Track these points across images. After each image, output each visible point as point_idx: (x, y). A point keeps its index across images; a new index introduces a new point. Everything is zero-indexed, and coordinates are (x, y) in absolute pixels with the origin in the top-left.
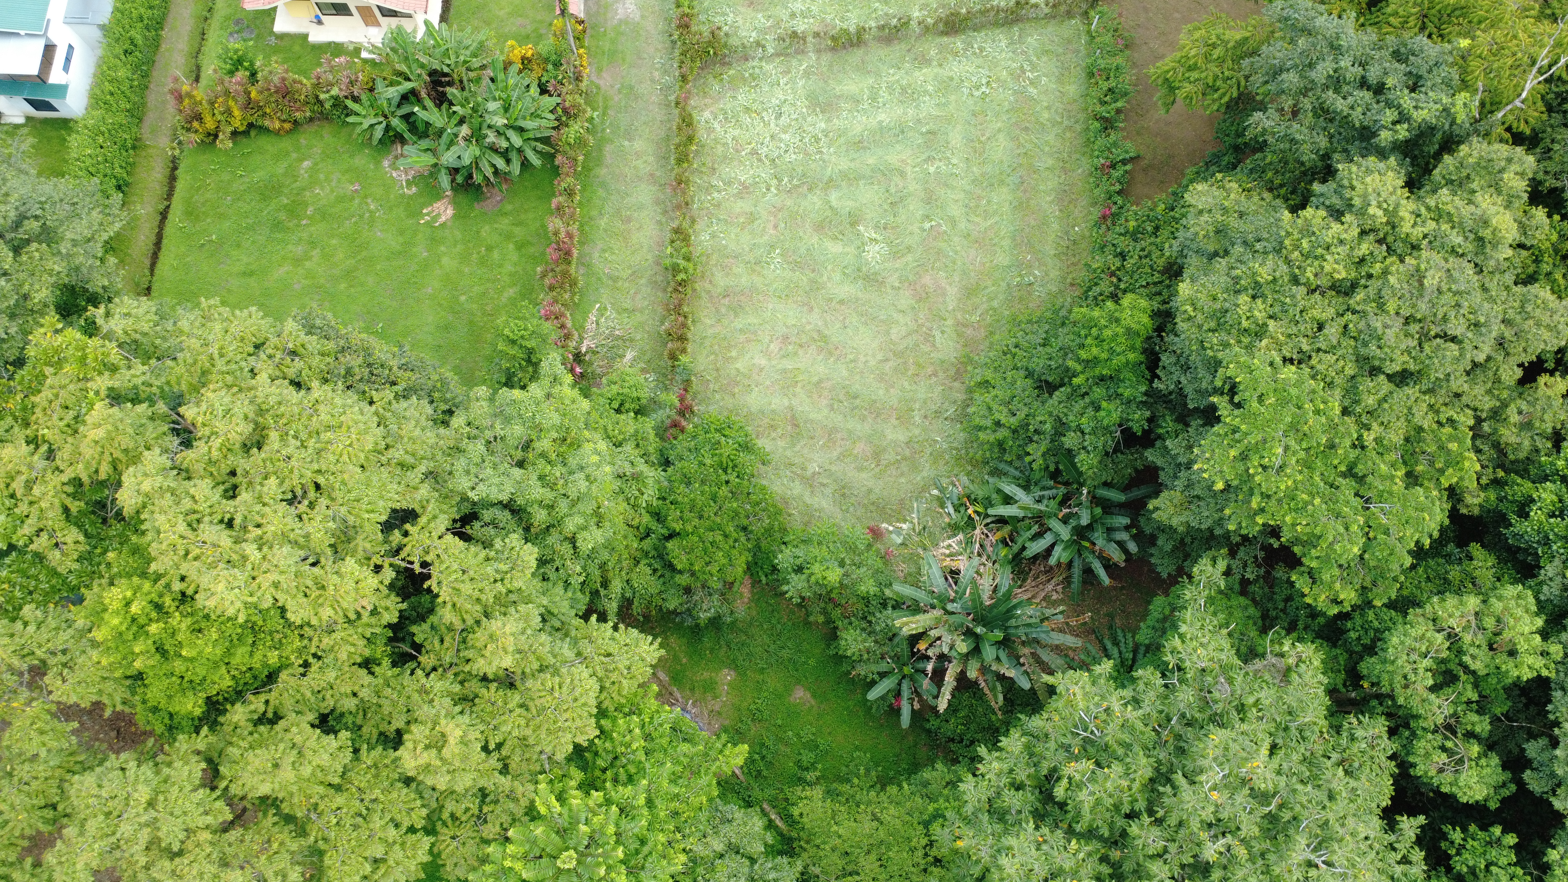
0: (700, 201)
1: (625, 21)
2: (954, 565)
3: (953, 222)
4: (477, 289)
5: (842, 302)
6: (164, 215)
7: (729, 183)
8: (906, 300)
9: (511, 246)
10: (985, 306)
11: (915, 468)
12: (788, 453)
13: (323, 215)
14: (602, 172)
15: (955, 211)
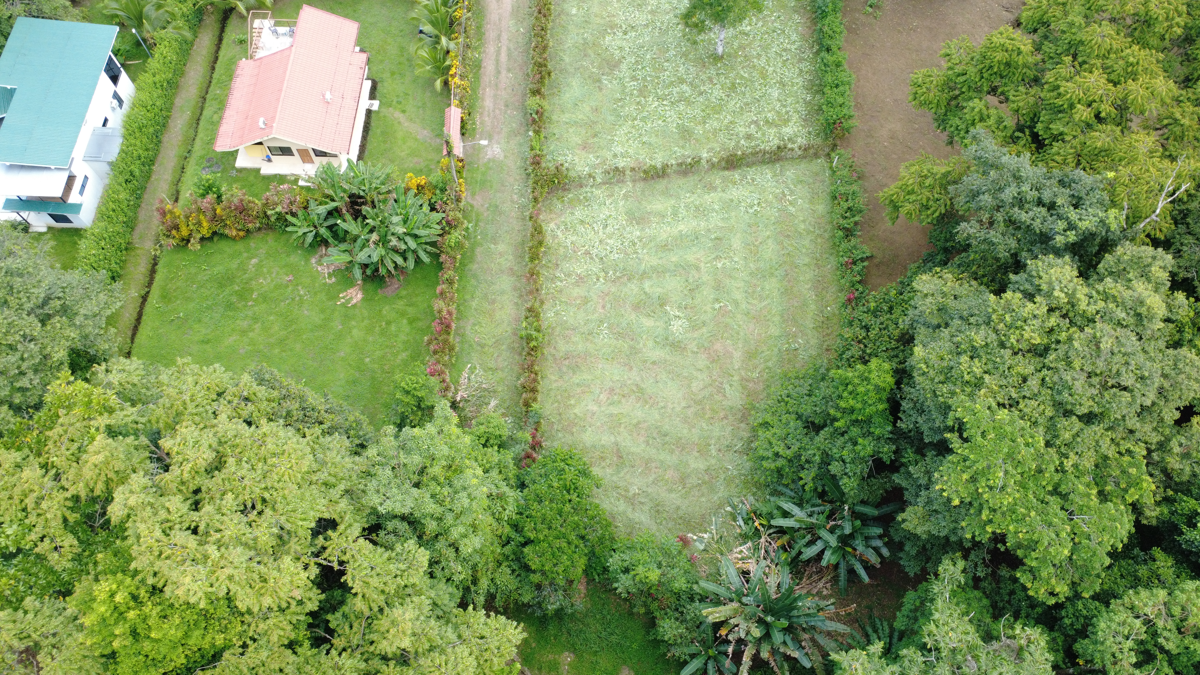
0: (547, 288)
1: (493, 160)
2: (745, 567)
3: (736, 303)
4: (378, 353)
5: (654, 363)
6: (144, 298)
7: (569, 275)
8: (702, 361)
9: (405, 321)
10: (762, 366)
11: (712, 489)
12: (615, 478)
13: (264, 298)
14: (474, 267)
15: (738, 295)
